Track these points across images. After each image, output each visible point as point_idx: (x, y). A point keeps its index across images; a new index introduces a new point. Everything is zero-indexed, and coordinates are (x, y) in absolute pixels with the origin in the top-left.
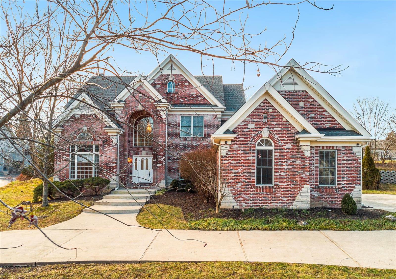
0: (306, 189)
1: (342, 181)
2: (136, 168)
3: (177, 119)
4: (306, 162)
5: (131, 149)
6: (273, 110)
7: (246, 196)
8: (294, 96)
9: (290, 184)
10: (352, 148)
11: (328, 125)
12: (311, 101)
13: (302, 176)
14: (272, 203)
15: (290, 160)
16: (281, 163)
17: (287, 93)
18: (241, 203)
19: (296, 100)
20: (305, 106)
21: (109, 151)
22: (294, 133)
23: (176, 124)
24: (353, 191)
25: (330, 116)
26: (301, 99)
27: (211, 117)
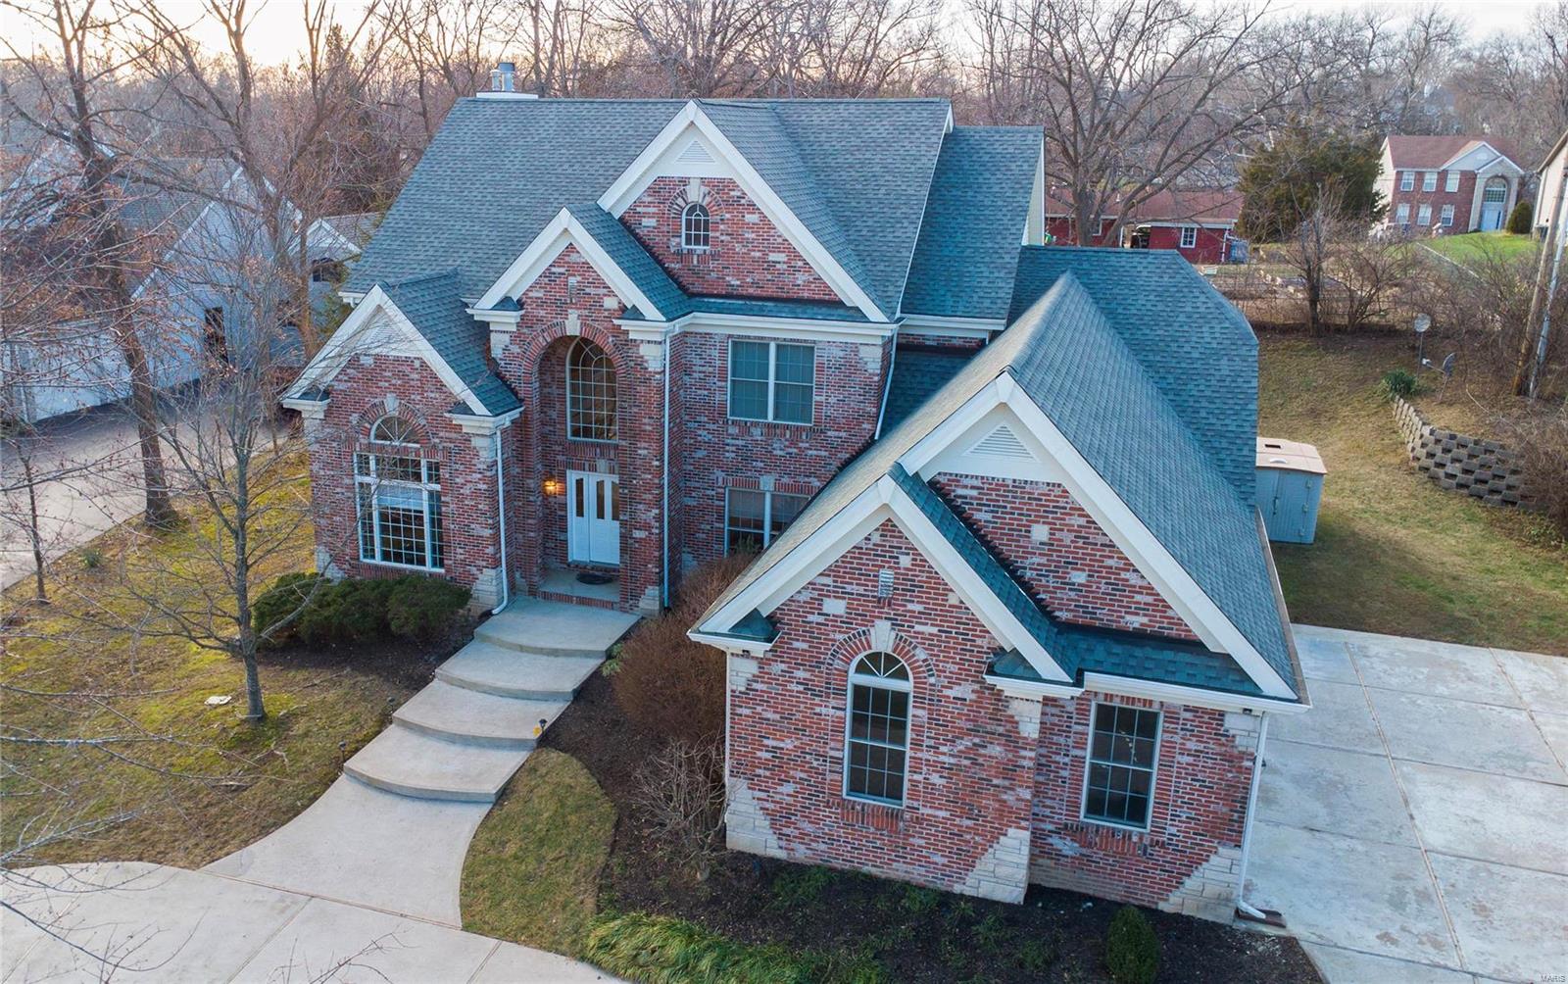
0: (1016, 843)
1: (1169, 822)
2: (580, 513)
3: (715, 353)
4: (1023, 753)
5: (560, 448)
6: (913, 560)
7: (808, 827)
8: (1013, 497)
9: (961, 817)
10: (1223, 715)
11: (1135, 622)
12: (1079, 526)
13: (1005, 797)
14: (895, 864)
15: (966, 738)
16: (932, 742)
17: (986, 486)
18: (793, 845)
19: (1019, 514)
20: (1054, 540)
21: (469, 485)
22: (985, 650)
23: (711, 369)
24: (1207, 861)
25: (1149, 588)
26: (1039, 511)
27: (842, 354)
